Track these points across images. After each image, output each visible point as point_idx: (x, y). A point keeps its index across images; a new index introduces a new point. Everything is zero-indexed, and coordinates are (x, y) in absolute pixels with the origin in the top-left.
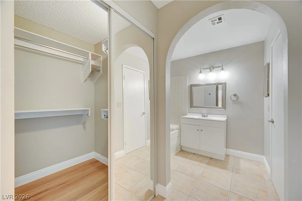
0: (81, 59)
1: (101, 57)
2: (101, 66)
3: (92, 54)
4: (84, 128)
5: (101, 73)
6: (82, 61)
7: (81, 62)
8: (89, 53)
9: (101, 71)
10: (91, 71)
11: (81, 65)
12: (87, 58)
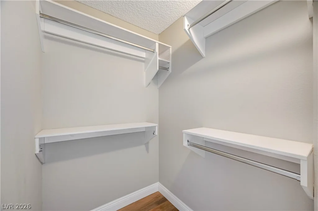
0: (143, 55)
1: (171, 48)
2: (170, 61)
3: (159, 44)
4: (147, 149)
5: (171, 72)
6: (145, 57)
7: (144, 59)
8: (155, 42)
9: (170, 70)
10: (158, 69)
11: (143, 64)
12: (153, 51)
